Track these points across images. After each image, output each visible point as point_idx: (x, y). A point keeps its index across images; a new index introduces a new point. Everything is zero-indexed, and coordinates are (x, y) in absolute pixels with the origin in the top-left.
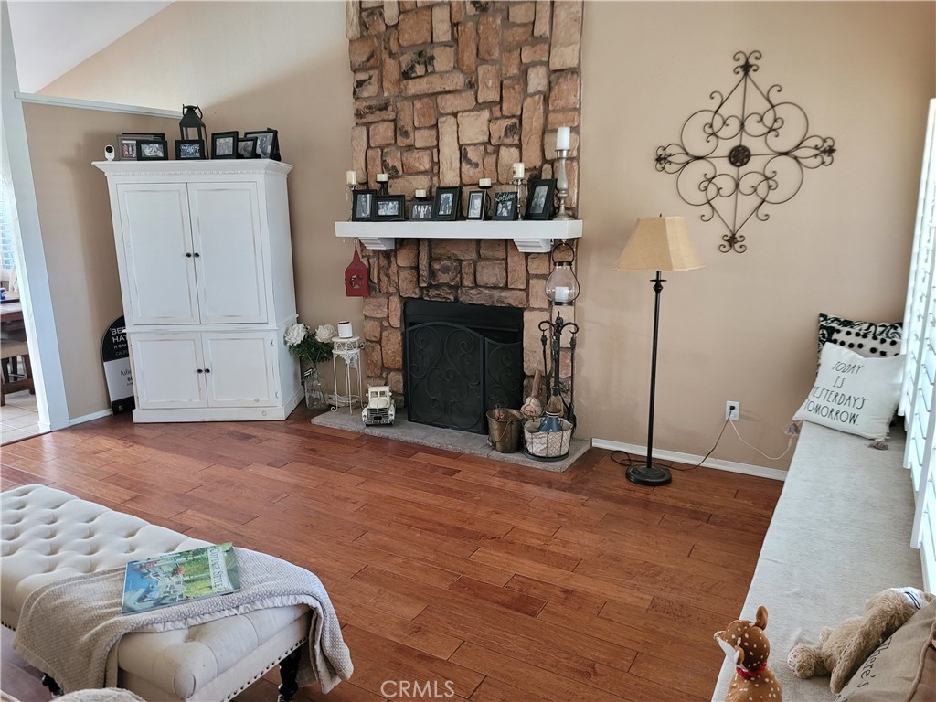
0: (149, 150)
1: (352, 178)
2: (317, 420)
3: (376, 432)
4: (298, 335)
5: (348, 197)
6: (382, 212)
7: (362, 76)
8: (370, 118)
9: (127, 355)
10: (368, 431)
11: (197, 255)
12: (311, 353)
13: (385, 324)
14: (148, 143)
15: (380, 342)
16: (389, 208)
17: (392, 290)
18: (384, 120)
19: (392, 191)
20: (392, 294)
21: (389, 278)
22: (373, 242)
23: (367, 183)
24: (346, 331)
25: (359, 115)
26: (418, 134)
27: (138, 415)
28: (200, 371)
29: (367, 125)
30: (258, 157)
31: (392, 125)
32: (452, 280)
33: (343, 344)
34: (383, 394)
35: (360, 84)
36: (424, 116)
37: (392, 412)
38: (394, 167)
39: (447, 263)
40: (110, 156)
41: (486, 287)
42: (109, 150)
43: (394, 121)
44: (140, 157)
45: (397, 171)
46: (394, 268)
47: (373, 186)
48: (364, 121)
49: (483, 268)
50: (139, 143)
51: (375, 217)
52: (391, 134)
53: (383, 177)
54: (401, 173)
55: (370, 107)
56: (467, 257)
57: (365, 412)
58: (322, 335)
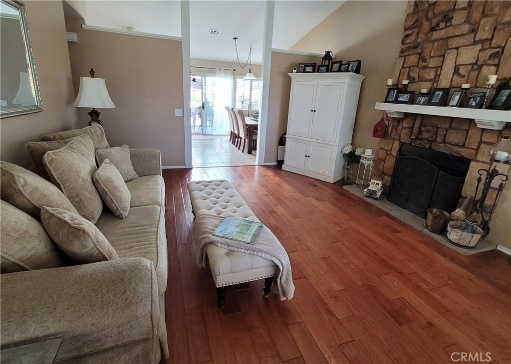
0: (308, 69)
1: (390, 82)
2: (345, 187)
3: (368, 200)
4: (348, 149)
5: (386, 91)
6: (400, 99)
7: (408, 32)
8: (408, 53)
9: (285, 145)
10: (365, 198)
11: (315, 111)
12: (352, 159)
13: (389, 153)
14: (308, 66)
15: (384, 161)
16: (405, 98)
17: (396, 137)
18: (414, 54)
19: (409, 89)
20: (396, 139)
21: (396, 131)
22: (392, 113)
23: (397, 85)
24: (369, 152)
25: (402, 51)
26: (432, 60)
27: (284, 167)
28: (306, 156)
29: (405, 57)
30: (349, 71)
31: (418, 56)
32: (430, 137)
33: (366, 158)
34: (377, 184)
35: (407, 36)
36: (438, 50)
37: (379, 194)
38: (413, 77)
39: (430, 128)
40: (295, 71)
41: (450, 144)
42: (295, 69)
43: (420, 54)
44: (305, 71)
45: (415, 80)
46: (400, 127)
47: (400, 86)
48: (404, 54)
49: (451, 133)
50: (305, 66)
51: (396, 101)
52: (416, 60)
53: (406, 82)
54: (416, 80)
55: (409, 48)
56: (443, 126)
57: (366, 190)
58: (358, 152)
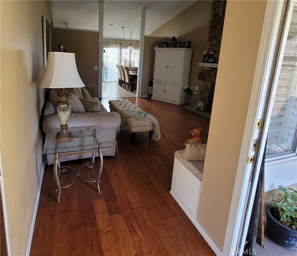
0: (164, 46)
1: (205, 53)
4: (186, 87)
11: (168, 67)
13: (207, 88)
14: (164, 44)
15: (205, 92)
16: (211, 60)
20: (209, 81)
21: (209, 77)
22: (206, 68)
24: (197, 88)
27: (152, 98)
28: (164, 91)
30: (185, 47)
31: (216, 40)
35: (211, 31)
37: (202, 109)
38: (215, 50)
40: (157, 46)
42: (157, 45)
44: (162, 47)
46: (211, 75)
48: (210, 39)
50: (163, 44)
51: (208, 62)
52: (216, 43)
53: (212, 53)
55: (212, 36)
58: (192, 88)
